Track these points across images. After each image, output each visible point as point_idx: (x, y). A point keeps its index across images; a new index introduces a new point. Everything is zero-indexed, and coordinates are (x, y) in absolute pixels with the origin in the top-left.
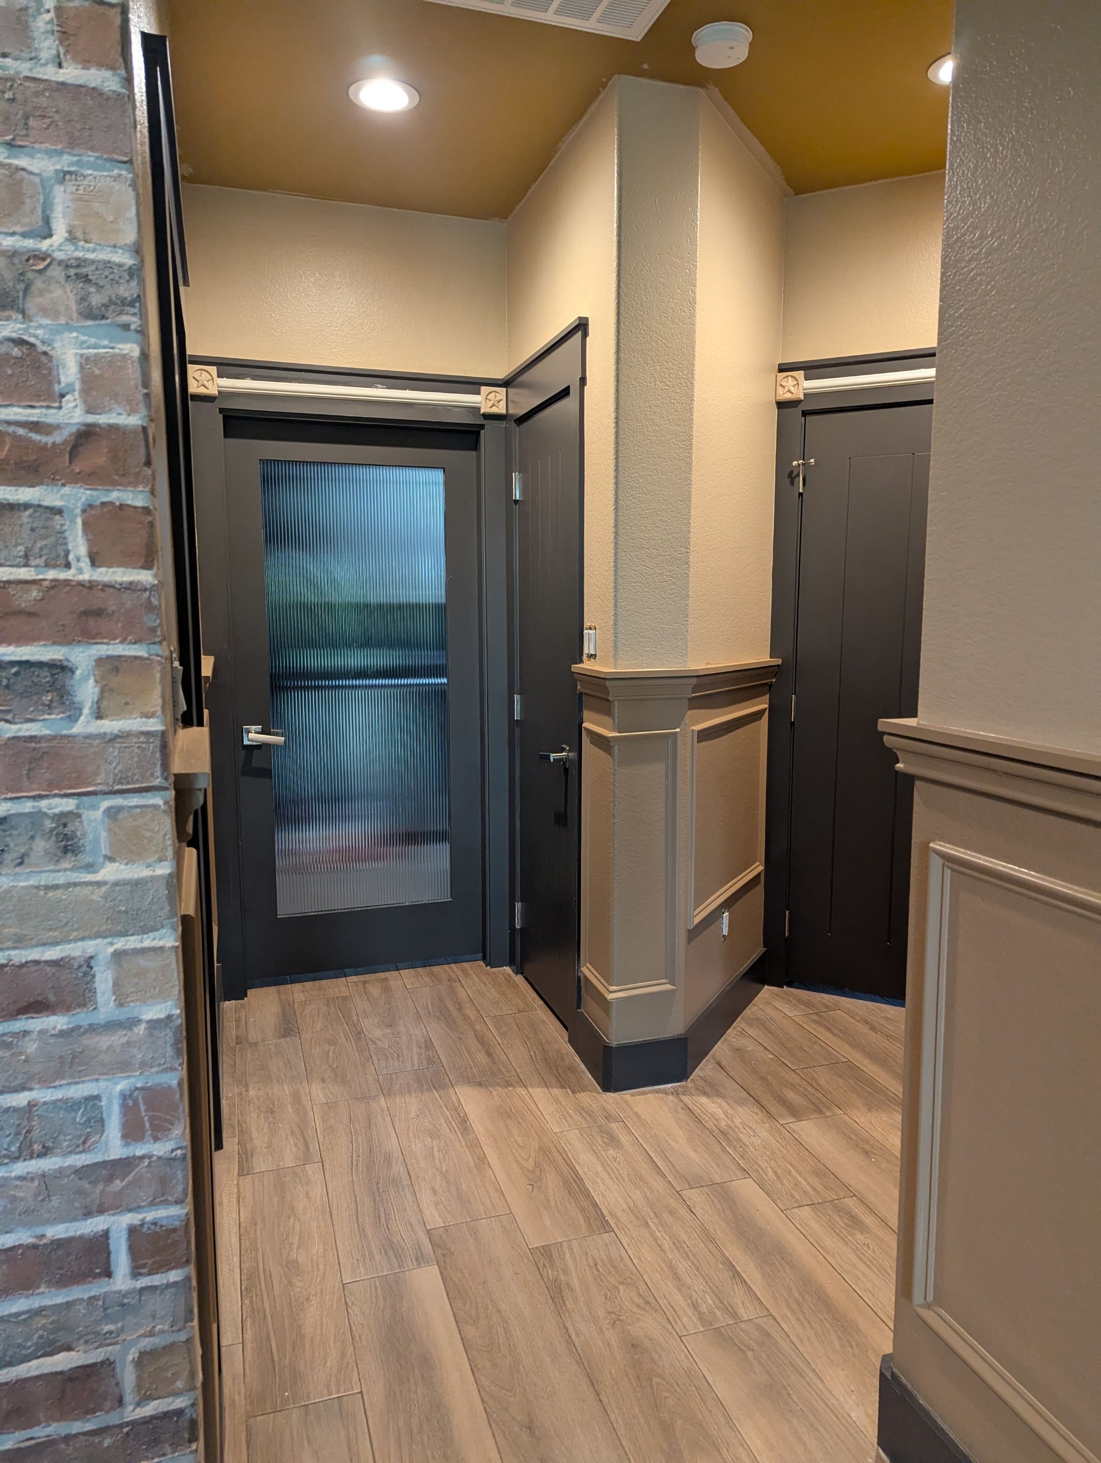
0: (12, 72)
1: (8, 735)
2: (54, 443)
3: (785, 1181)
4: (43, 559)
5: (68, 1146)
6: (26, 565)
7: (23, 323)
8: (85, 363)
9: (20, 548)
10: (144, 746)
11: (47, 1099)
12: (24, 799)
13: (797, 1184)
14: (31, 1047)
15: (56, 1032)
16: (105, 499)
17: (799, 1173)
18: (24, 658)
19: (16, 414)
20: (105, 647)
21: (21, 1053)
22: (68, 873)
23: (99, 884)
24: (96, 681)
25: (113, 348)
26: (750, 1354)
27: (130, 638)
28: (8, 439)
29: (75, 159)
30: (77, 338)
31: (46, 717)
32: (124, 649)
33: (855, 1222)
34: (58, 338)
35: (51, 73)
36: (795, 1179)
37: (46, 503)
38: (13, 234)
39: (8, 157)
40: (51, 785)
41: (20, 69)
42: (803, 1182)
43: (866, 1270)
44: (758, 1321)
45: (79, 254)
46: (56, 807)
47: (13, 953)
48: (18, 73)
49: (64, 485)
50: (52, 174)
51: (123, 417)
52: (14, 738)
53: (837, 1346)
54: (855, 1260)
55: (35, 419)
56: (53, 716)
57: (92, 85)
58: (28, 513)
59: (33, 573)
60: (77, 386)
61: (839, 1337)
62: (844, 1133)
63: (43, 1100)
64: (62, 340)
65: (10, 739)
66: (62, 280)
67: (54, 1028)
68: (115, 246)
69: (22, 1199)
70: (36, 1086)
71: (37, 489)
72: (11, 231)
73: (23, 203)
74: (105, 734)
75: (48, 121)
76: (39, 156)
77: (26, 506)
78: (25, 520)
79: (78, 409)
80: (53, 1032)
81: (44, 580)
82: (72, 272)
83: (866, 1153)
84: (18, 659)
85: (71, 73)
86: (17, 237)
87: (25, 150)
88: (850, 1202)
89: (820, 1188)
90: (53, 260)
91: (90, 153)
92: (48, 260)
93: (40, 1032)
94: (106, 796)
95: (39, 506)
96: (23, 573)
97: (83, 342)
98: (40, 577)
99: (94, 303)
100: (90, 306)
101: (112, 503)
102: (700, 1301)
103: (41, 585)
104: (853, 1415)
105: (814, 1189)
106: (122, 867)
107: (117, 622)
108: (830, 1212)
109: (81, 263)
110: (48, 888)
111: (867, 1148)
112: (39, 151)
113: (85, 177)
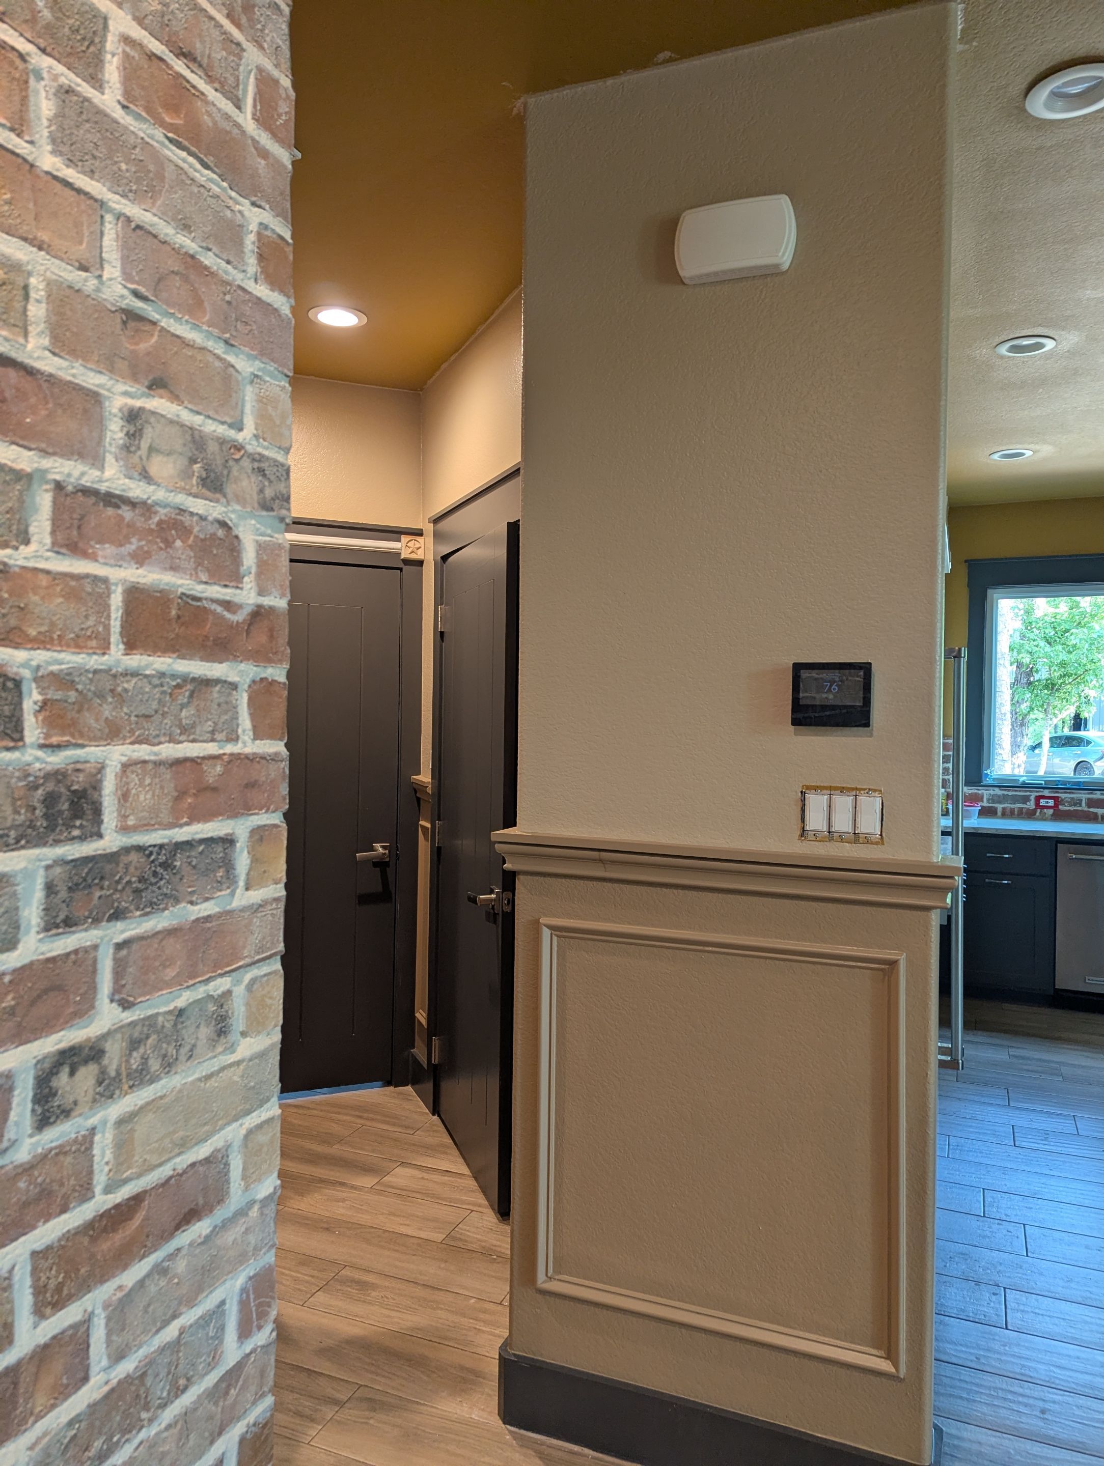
0: (231, 278)
1: (193, 918)
2: (237, 622)
3: (284, 1282)
4: (224, 733)
5: (203, 1368)
6: (213, 740)
7: (225, 507)
8: (261, 548)
9: (210, 723)
10: (275, 912)
11: (192, 1321)
12: (198, 985)
13: (296, 1280)
14: (180, 1266)
15: (202, 1239)
16: (263, 675)
17: (290, 1270)
18: (209, 835)
19: (218, 592)
20: (256, 817)
21: (174, 1277)
22: (221, 1057)
23: (238, 1063)
24: (249, 853)
25: (272, 537)
26: (371, 1422)
27: (272, 807)
28: (211, 617)
29: (263, 365)
30: (254, 525)
31: (219, 894)
32: (267, 819)
33: (363, 1286)
34: (242, 523)
35: (250, 286)
36: (291, 1276)
37: (230, 679)
38: (223, 423)
39: (224, 353)
40: (217, 965)
41: (236, 277)
42: (299, 1275)
43: (398, 1314)
44: (356, 1395)
45: (260, 450)
46: (220, 987)
47: (178, 1160)
48: (234, 280)
49: (241, 662)
50: (247, 375)
51: (277, 600)
52: (197, 920)
53: (425, 1378)
54: (386, 1312)
55: (228, 598)
56: (223, 893)
57: (275, 306)
58: (217, 688)
59: (217, 748)
60: (254, 570)
61: (422, 1372)
62: (298, 1223)
63: (189, 1323)
64: (245, 526)
65: (194, 921)
66: (250, 471)
67: (200, 1236)
68: (279, 448)
69: (168, 1452)
70: (184, 1310)
71: (224, 665)
72: (223, 420)
73: (231, 396)
74: (253, 904)
75: (249, 328)
76: (241, 356)
77: (217, 681)
78: (216, 695)
79: (252, 591)
80: (199, 1241)
81: (224, 754)
82: (256, 465)
83: (327, 1229)
84: (205, 836)
85: (262, 291)
86: (225, 427)
87: (234, 349)
88: (346, 1272)
89: (315, 1273)
90: (246, 452)
91: (272, 364)
92: (243, 452)
93: (191, 1245)
94: (247, 969)
95: (225, 682)
96: (212, 748)
97: (258, 530)
98: (221, 752)
99: (267, 496)
100: (264, 498)
101: (266, 679)
102: (300, 1408)
103: (223, 760)
104: (473, 1416)
105: (313, 1277)
106: (253, 1040)
107: (264, 793)
108: (339, 1288)
109: (262, 458)
110: (208, 1077)
111: (325, 1226)
112: (243, 353)
113: (266, 382)
